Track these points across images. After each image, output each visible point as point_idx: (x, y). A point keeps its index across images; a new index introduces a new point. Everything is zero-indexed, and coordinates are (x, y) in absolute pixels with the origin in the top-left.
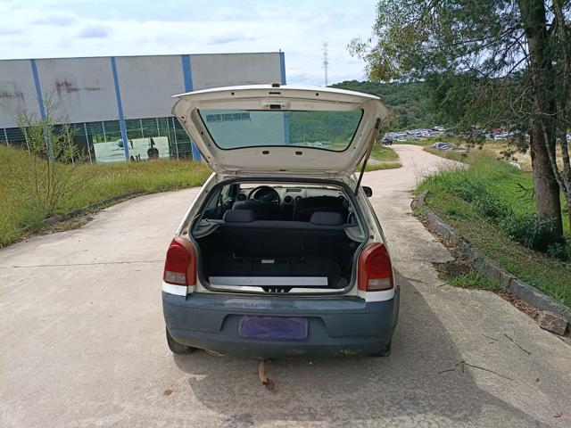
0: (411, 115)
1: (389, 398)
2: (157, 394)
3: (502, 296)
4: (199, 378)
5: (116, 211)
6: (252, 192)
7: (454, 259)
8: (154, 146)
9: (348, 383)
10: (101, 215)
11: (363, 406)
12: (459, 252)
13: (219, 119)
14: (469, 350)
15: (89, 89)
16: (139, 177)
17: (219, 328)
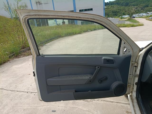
13: (83, 11)
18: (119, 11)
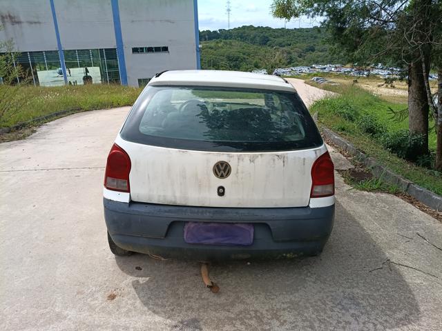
0: (295, 55)
1: (330, 298)
2: (100, 299)
3: (402, 199)
4: (142, 280)
5: (57, 124)
6: (182, 106)
7: (353, 167)
8: (88, 74)
9: (287, 283)
10: (44, 128)
11: (307, 308)
12: (357, 161)
13: (142, 51)
14: (390, 249)
15: (31, 23)
16: (77, 96)
17: (164, 234)
18: (245, 56)
